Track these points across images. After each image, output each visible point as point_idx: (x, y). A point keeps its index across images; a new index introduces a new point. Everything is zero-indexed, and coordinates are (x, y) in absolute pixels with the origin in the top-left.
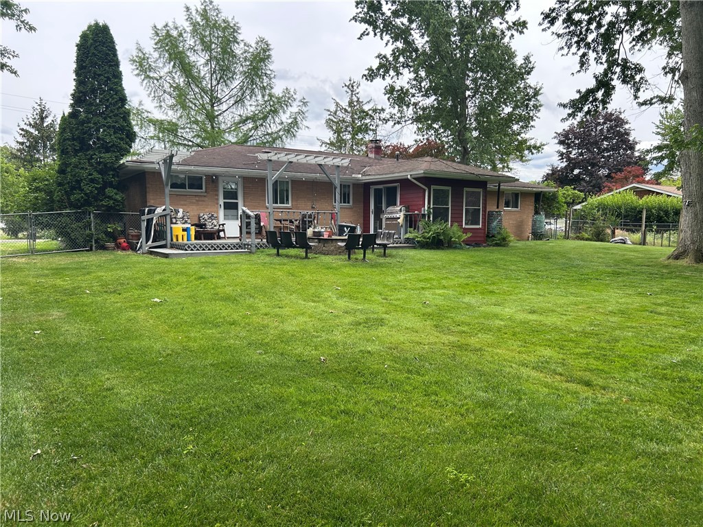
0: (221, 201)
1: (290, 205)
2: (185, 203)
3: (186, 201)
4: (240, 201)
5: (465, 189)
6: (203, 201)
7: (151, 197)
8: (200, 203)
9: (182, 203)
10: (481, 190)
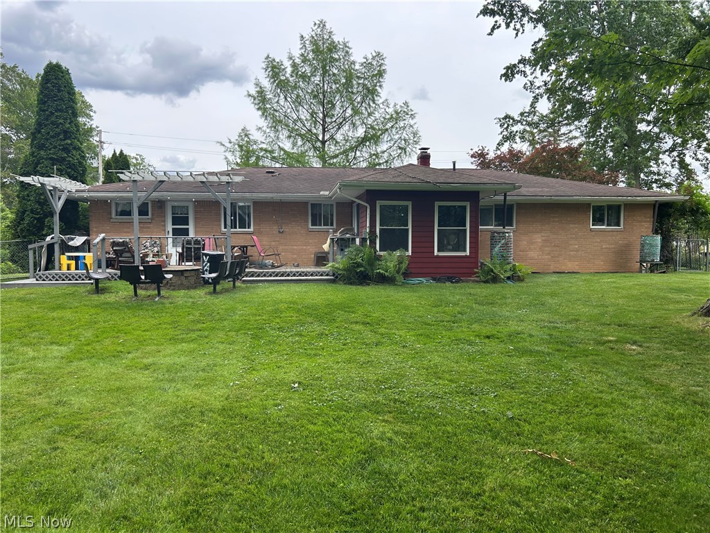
0: (170, 227)
1: (252, 229)
2: (129, 230)
3: (129, 228)
4: (191, 227)
5: (437, 204)
6: (149, 228)
7: (94, 225)
8: (145, 230)
9: (125, 230)
10: (468, 205)
